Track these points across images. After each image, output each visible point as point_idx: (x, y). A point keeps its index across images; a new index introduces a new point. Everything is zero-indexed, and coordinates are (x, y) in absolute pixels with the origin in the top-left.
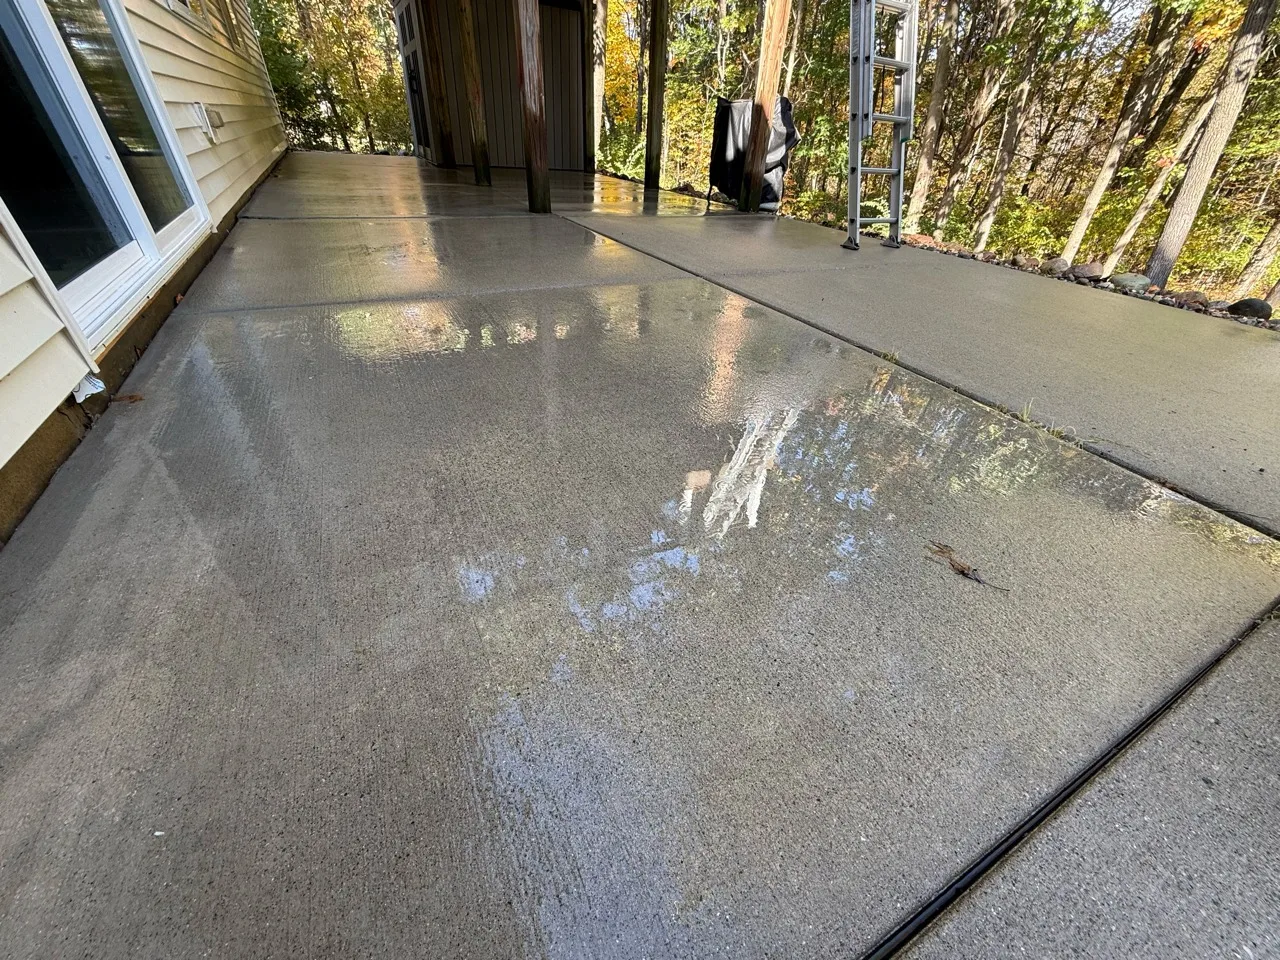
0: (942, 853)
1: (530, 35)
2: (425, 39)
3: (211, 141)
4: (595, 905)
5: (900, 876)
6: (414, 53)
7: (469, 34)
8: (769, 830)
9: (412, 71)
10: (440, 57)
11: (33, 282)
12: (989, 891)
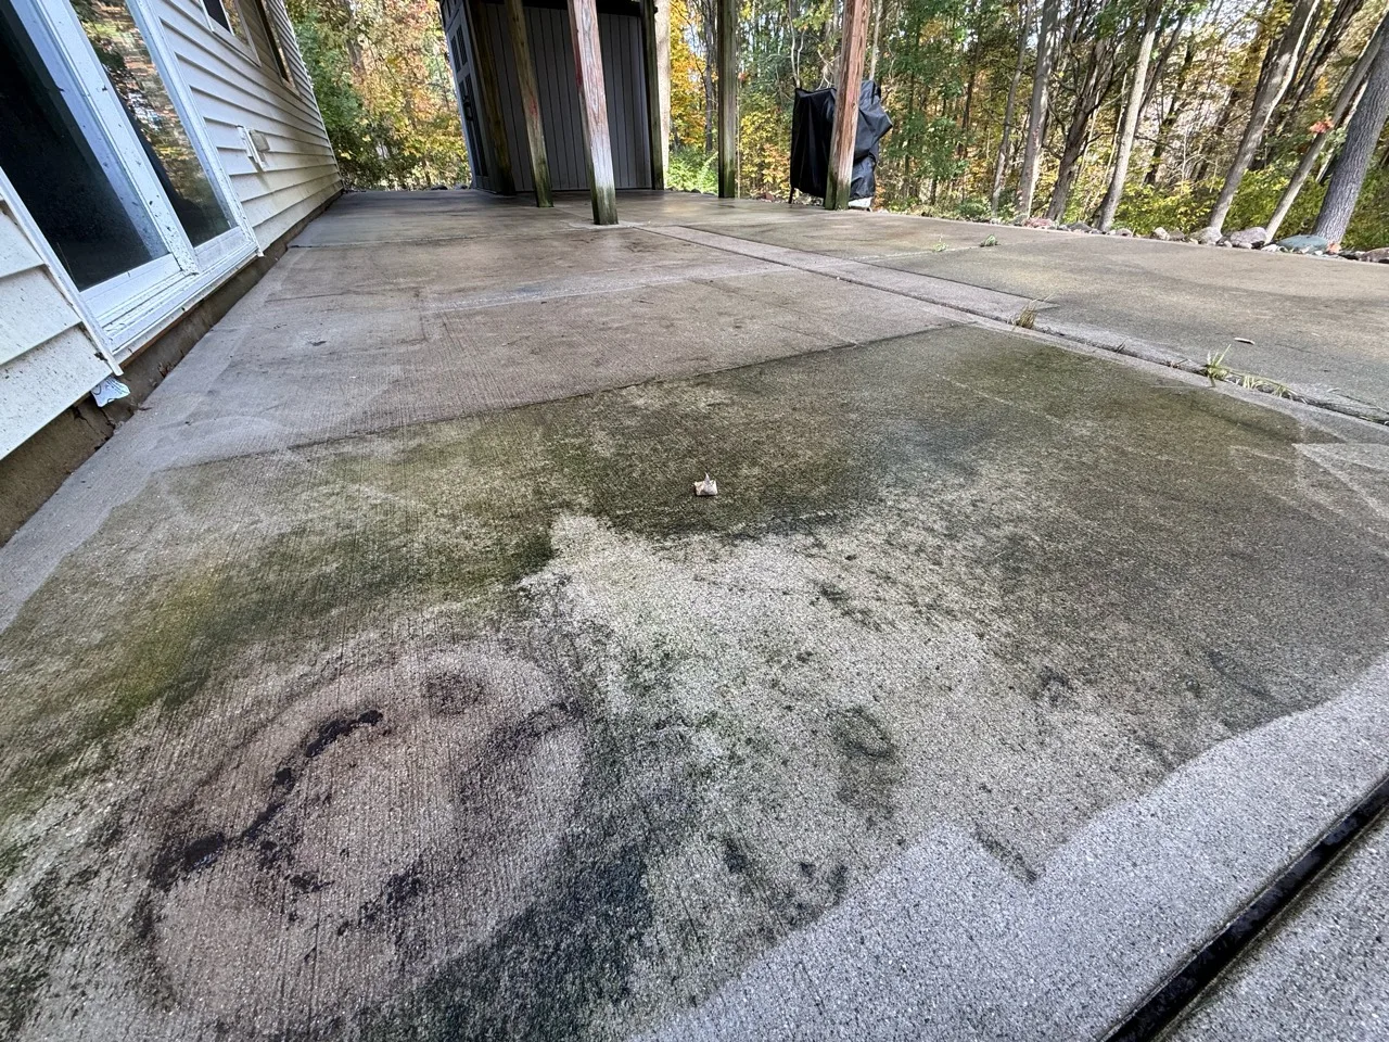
0: (1213, 878)
1: (587, 29)
2: (479, 63)
3: (258, 166)
4: (710, 949)
5: (1156, 910)
6: (468, 78)
7: (522, 44)
8: (950, 848)
9: (466, 97)
10: (495, 78)
11: (43, 269)
12: (1300, 930)
